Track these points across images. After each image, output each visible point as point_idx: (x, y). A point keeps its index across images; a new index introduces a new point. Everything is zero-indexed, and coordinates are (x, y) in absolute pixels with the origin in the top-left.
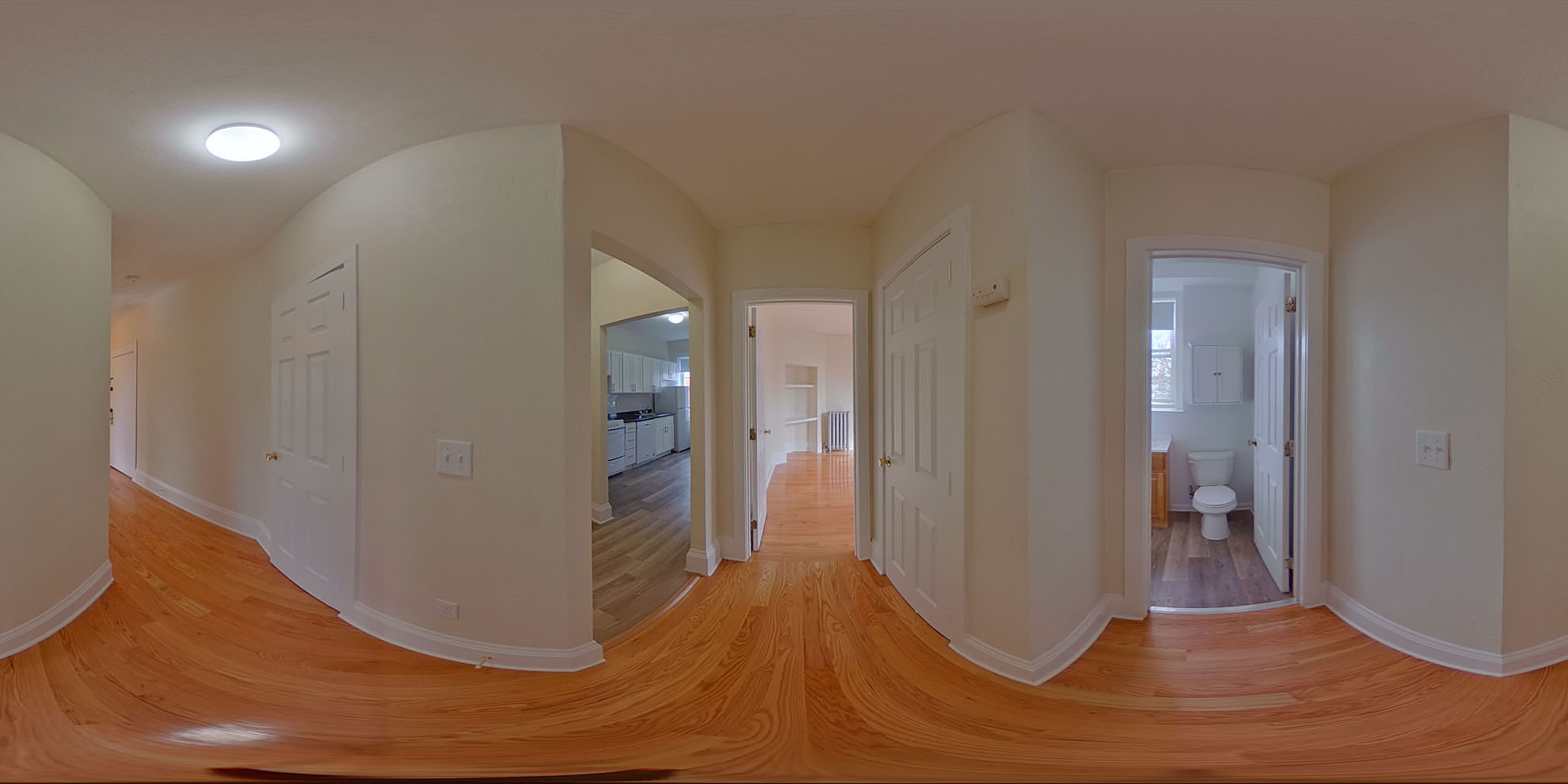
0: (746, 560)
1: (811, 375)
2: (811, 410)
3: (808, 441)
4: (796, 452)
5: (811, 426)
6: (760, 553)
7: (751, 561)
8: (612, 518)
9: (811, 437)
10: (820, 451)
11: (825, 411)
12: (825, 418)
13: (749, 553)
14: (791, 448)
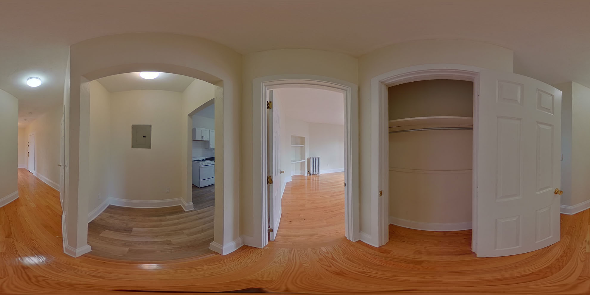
0: (262, 248)
1: (302, 141)
2: (303, 157)
3: (301, 170)
4: (295, 175)
5: (302, 164)
6: (274, 242)
7: (267, 247)
8: (194, 209)
9: (302, 168)
10: (306, 175)
11: (309, 157)
12: (309, 160)
13: (265, 242)
14: (293, 173)
